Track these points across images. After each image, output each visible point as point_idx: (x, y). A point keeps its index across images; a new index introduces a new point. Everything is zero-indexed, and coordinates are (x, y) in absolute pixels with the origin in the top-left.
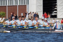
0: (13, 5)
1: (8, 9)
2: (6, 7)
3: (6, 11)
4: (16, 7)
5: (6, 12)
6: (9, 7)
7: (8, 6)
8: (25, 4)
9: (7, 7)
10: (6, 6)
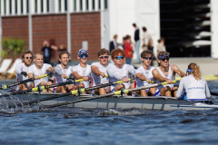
0: (51, 12)
1: (33, 27)
2: (28, 21)
3: (27, 35)
4: (61, 18)
5: (28, 38)
6: (37, 19)
7: (33, 16)
8: (94, 7)
9: (30, 20)
10: (27, 17)
